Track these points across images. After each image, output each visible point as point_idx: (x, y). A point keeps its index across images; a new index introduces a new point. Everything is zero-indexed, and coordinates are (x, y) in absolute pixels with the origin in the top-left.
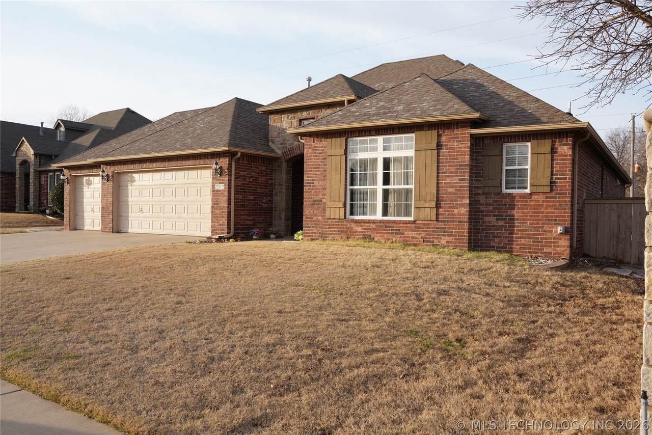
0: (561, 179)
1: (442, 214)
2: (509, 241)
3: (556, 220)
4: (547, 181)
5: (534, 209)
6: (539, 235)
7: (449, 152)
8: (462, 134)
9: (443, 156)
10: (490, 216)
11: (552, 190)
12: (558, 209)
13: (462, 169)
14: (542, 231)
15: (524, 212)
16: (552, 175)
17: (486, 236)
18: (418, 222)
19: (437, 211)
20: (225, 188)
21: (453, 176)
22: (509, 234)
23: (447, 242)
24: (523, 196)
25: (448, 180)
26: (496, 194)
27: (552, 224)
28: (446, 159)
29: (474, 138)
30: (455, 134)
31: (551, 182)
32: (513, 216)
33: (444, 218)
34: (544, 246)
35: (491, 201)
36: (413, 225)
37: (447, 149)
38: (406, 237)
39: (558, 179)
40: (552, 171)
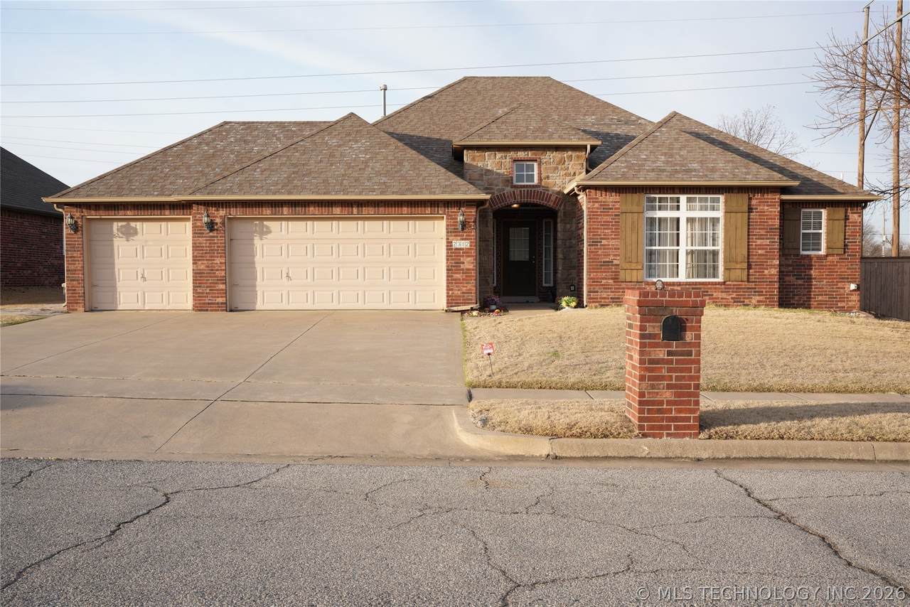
0: (853, 242)
1: (753, 275)
2: (807, 298)
3: (848, 278)
4: (841, 244)
5: (830, 269)
6: (834, 292)
7: (759, 215)
8: (773, 199)
9: (753, 219)
10: (790, 275)
11: (845, 252)
12: (850, 269)
13: (773, 232)
14: (836, 288)
15: (820, 272)
16: (845, 239)
17: (787, 295)
18: (728, 283)
19: (748, 272)
20: (471, 246)
21: (763, 239)
22: (808, 292)
23: (758, 301)
24: (819, 257)
25: (759, 242)
26: (794, 255)
27: (844, 282)
28: (757, 222)
29: (783, 203)
30: (765, 199)
31: (845, 245)
32: (811, 275)
33: (755, 278)
34: (839, 301)
35: (790, 262)
36: (723, 287)
37: (757, 212)
38: (716, 298)
39: (850, 242)
40: (845, 235)
